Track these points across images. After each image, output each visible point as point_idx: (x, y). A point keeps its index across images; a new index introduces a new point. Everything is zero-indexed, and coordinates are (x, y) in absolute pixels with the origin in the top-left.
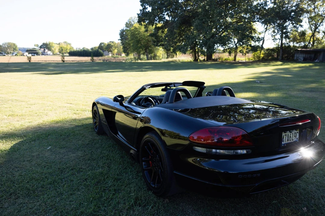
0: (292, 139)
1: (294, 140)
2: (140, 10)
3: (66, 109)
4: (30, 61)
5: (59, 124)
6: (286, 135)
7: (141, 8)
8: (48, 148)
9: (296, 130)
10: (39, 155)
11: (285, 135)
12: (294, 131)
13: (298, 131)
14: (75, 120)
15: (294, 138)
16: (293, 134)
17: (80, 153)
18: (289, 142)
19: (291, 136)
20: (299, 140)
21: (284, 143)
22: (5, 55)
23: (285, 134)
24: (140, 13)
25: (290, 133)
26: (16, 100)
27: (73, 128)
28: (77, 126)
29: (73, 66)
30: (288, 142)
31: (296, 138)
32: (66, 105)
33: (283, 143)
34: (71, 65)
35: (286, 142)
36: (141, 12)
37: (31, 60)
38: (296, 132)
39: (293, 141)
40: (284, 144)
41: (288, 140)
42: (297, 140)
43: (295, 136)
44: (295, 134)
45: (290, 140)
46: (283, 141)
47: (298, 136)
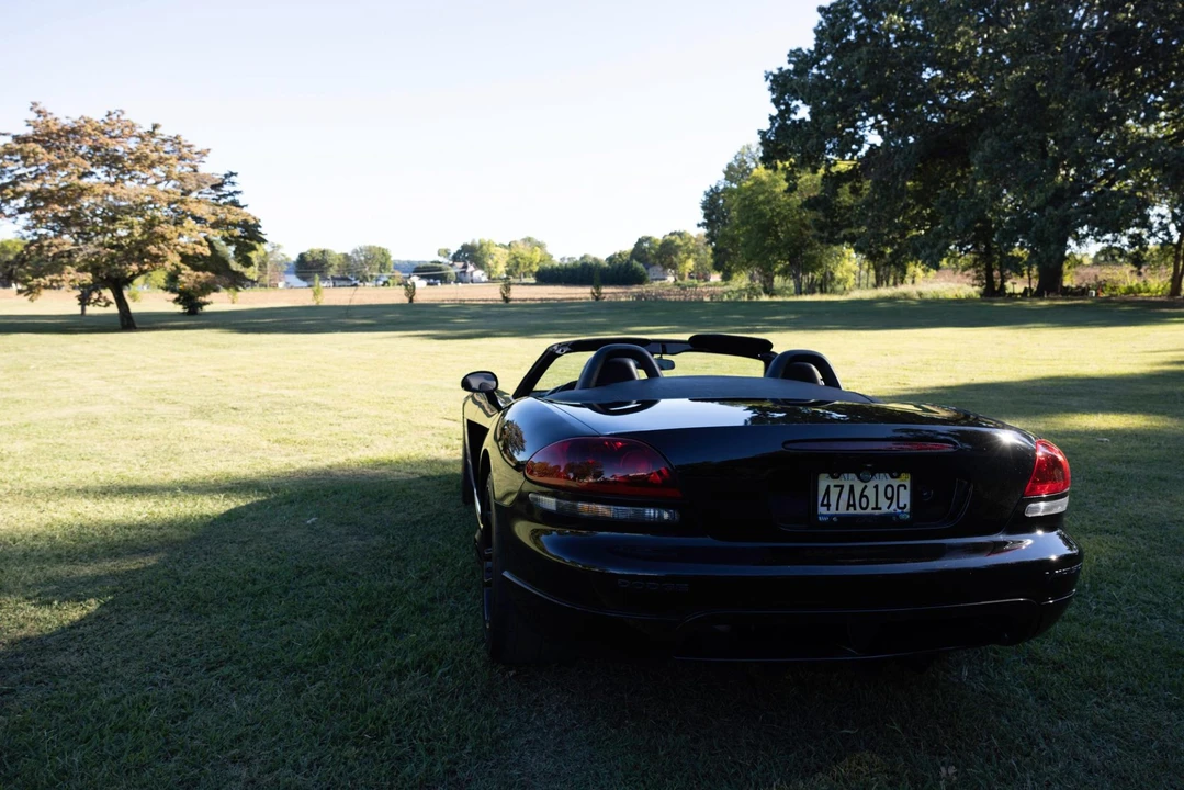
0: (872, 504)
1: (885, 510)
2: (772, 118)
3: (431, 432)
4: (411, 300)
5: (383, 470)
6: (842, 487)
7: (775, 112)
8: (309, 522)
9: (893, 477)
10: (275, 533)
11: (835, 486)
12: (882, 481)
13: (908, 483)
14: (431, 463)
15: (883, 503)
16: (876, 487)
17: (376, 541)
18: (859, 511)
19: (870, 492)
20: (910, 513)
21: (833, 510)
22: (355, 285)
23: (837, 482)
24: (771, 129)
25: (863, 485)
26: (317, 404)
27: (410, 482)
28: (424, 477)
29: (530, 313)
30: (851, 511)
31: (894, 506)
32: (437, 423)
33: (822, 510)
34: (523, 313)
35: (843, 510)
36: (773, 124)
37: (414, 298)
38: (896, 483)
39: (877, 512)
40: (831, 516)
41: (854, 505)
42: (899, 511)
43: (889, 495)
44: (889, 490)
45: (864, 505)
46: (822, 505)
47: (905, 497)
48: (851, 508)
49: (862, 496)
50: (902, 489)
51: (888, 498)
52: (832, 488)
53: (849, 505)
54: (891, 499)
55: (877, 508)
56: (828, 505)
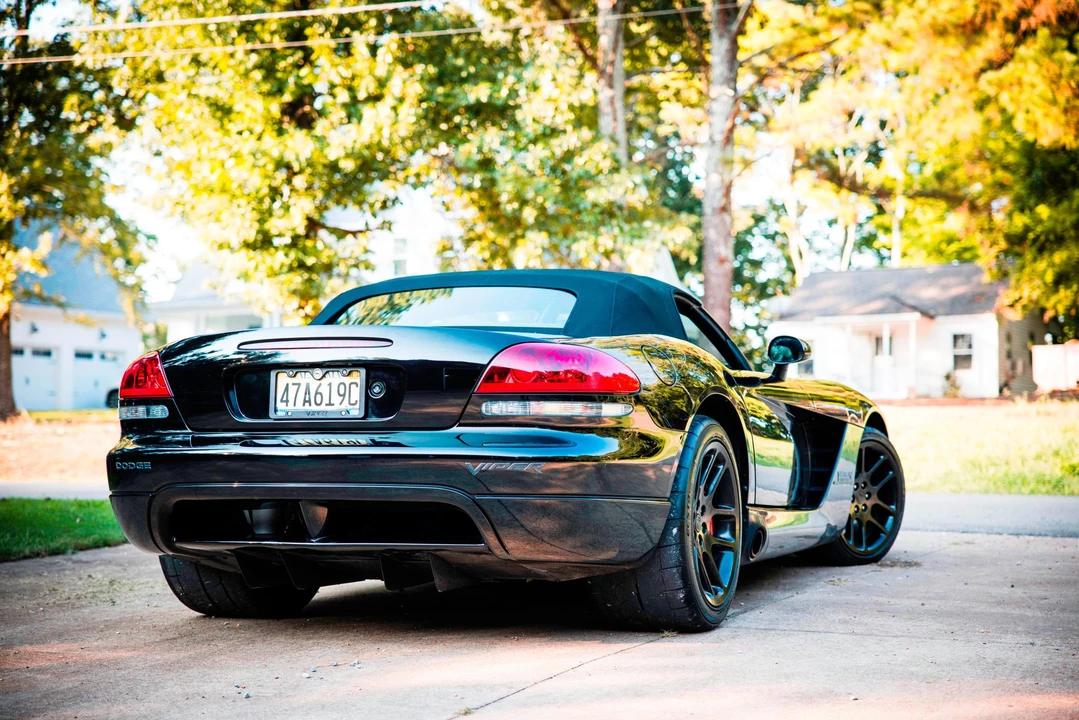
0: (326, 401)
1: (337, 407)
6: (299, 385)
9: (344, 376)
11: (293, 384)
12: (336, 379)
13: (358, 381)
15: (336, 399)
16: (330, 385)
18: (314, 408)
19: (324, 390)
20: (361, 409)
21: (291, 406)
23: (295, 380)
25: (319, 382)
30: (307, 407)
33: (281, 406)
35: (300, 406)
38: (348, 380)
39: (329, 408)
40: (288, 411)
41: (309, 402)
42: (351, 407)
43: (342, 392)
44: (342, 387)
45: (318, 402)
46: (282, 401)
47: (357, 394)
48: (307, 404)
49: (317, 393)
50: (353, 386)
51: (340, 395)
52: (290, 385)
53: (305, 401)
54: (344, 395)
55: (330, 404)
56: (287, 401)
